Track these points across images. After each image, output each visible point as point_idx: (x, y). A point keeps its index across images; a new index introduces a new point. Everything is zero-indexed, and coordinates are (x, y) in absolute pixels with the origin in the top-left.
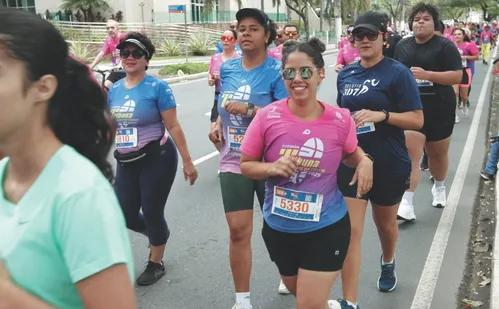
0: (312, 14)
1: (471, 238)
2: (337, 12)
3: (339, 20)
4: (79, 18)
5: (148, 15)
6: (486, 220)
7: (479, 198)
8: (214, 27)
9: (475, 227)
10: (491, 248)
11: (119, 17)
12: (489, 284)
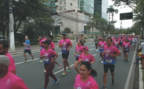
0: (104, 33)
1: (135, 75)
2: (109, 32)
3: (109, 34)
4: (66, 32)
5: (77, 32)
6: (137, 72)
7: (136, 68)
8: (88, 35)
9: (135, 73)
10: (139, 77)
11: (73, 32)
12: (138, 84)
